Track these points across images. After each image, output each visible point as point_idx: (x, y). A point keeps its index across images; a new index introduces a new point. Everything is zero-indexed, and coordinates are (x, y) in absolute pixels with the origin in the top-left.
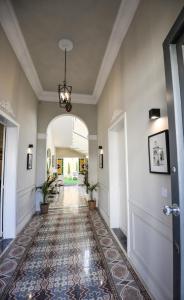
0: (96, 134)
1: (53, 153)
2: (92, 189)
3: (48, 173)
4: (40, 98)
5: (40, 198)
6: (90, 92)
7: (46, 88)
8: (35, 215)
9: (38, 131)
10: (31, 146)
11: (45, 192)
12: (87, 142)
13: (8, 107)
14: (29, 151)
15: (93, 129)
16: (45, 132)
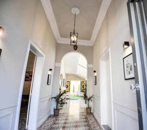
0: (92, 64)
1: (64, 77)
2: (89, 100)
3: (60, 89)
4: (59, 42)
5: (54, 105)
6: (89, 39)
7: (62, 36)
8: (50, 117)
9: (56, 62)
10: (51, 70)
11: (57, 101)
12: (86, 70)
13: (40, 44)
14: (50, 73)
15: (90, 61)
16: (60, 62)
